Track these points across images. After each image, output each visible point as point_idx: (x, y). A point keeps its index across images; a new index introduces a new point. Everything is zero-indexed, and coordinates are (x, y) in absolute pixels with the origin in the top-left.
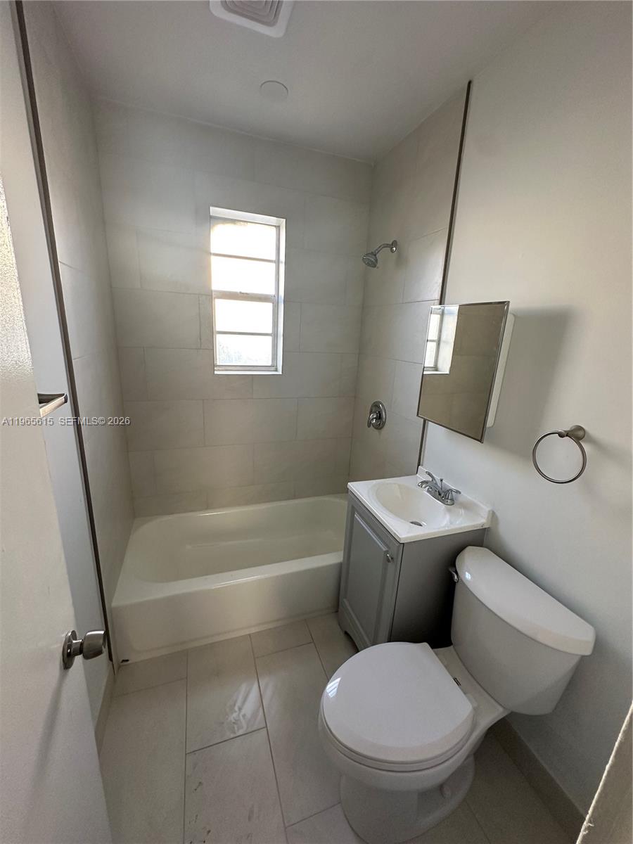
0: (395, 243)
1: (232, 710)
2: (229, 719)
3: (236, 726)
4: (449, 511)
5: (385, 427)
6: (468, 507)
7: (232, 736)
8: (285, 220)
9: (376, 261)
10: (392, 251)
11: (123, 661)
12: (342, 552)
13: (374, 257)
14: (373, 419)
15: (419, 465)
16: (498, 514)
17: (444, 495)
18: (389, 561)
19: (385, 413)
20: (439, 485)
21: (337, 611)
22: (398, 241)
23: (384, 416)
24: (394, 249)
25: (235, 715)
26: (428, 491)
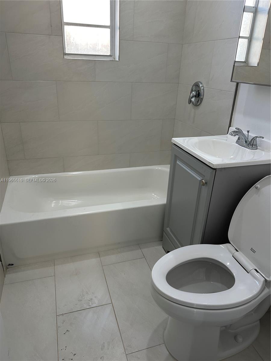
1: (88, 294)
2: (86, 298)
3: (91, 302)
4: (253, 153)
5: (202, 104)
11: (10, 265)
14: (193, 97)
15: (229, 127)
17: (248, 143)
18: (204, 185)
19: (203, 89)
20: (246, 135)
23: (202, 94)
25: (90, 296)
26: (237, 142)
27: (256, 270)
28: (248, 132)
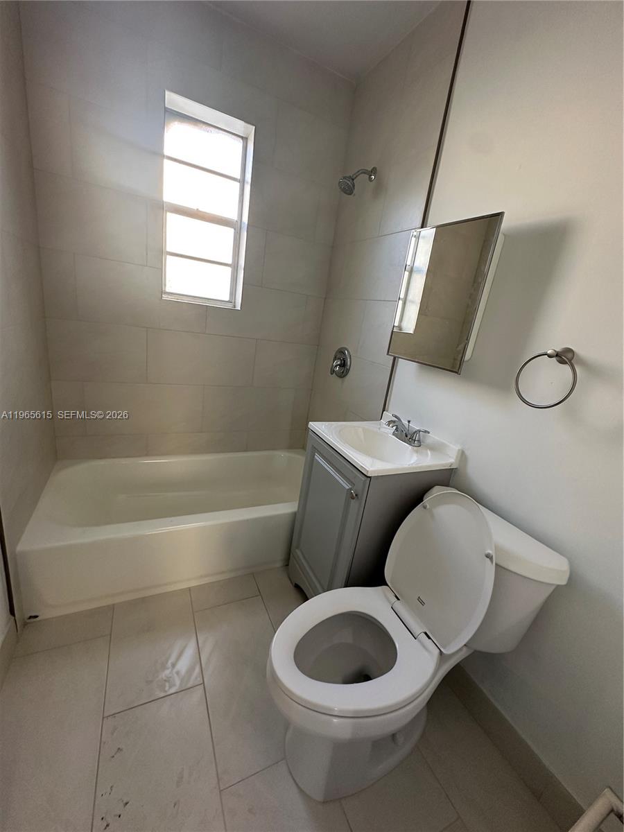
0: (374, 171)
1: (164, 667)
2: (160, 677)
3: (167, 684)
4: (417, 452)
5: (348, 376)
6: (436, 448)
7: (163, 694)
8: (254, 127)
9: (354, 186)
10: (370, 179)
11: (31, 617)
12: (298, 502)
13: (351, 181)
14: (336, 366)
15: (383, 411)
16: (468, 453)
17: (409, 437)
18: (353, 498)
19: (350, 358)
20: (407, 427)
21: (287, 565)
22: (377, 169)
23: (349, 363)
24: (373, 177)
25: (167, 672)
26: (394, 434)
27: (426, 633)
28: (409, 422)
